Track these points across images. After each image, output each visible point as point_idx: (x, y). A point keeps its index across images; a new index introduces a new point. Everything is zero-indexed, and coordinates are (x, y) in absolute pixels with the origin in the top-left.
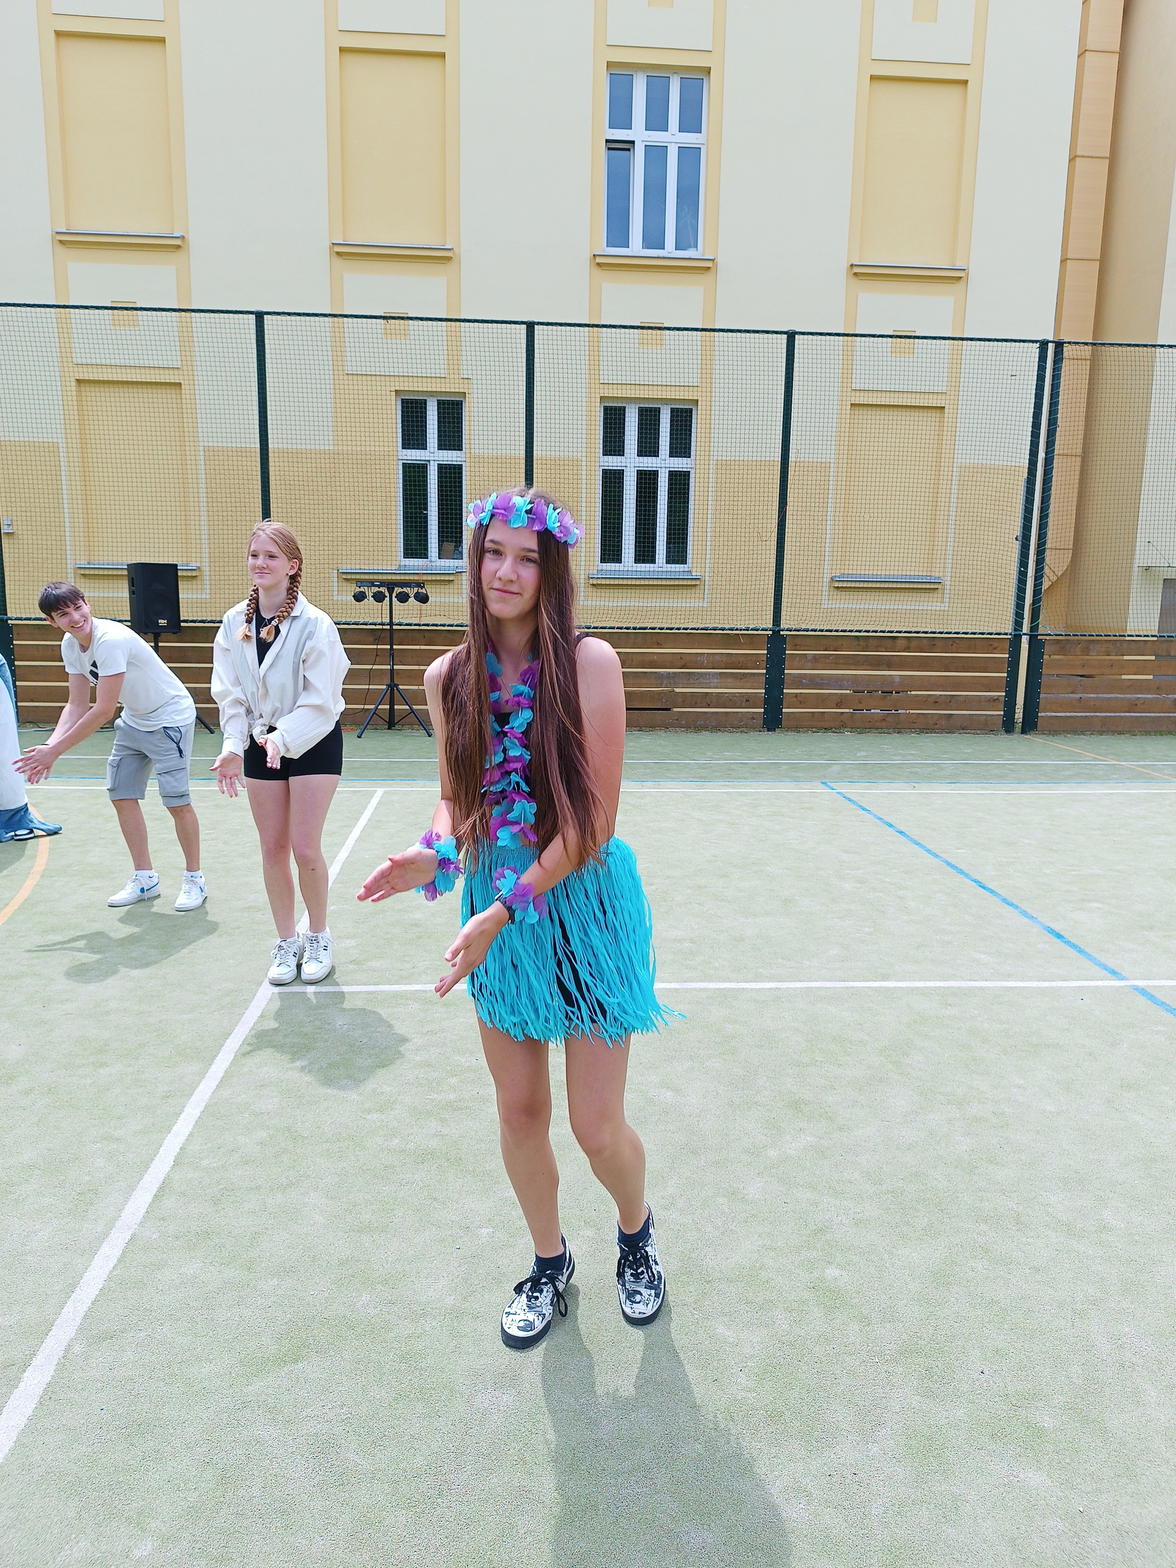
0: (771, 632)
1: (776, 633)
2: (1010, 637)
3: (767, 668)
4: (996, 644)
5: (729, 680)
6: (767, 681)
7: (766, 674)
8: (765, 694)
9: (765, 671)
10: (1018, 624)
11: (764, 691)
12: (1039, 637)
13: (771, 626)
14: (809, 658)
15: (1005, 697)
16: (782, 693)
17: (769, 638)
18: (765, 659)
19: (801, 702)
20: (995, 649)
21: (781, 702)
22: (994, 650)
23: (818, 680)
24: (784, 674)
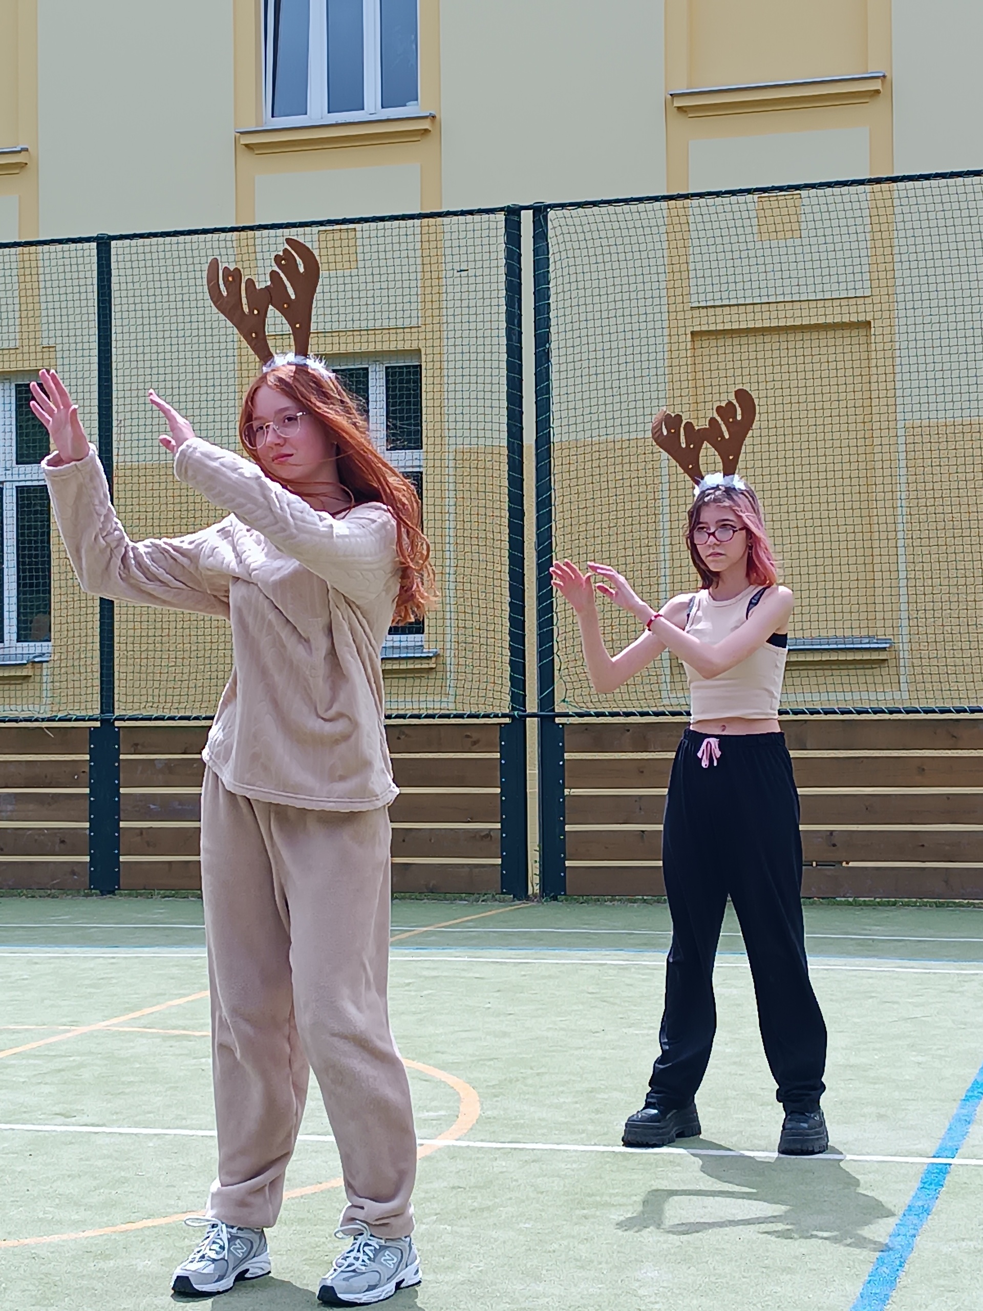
0: (98, 724)
1: (107, 723)
2: (507, 720)
3: (90, 786)
4: (475, 735)
5: (31, 807)
6: (93, 807)
7: (90, 795)
8: (91, 829)
9: (87, 791)
10: (518, 699)
11: (87, 825)
12: (557, 720)
13: (98, 712)
14: (159, 766)
15: (502, 830)
16: (118, 829)
17: (93, 732)
18: (87, 770)
19: (148, 844)
20: (475, 743)
21: (116, 843)
22: (474, 745)
23: (176, 805)
24: (118, 794)
